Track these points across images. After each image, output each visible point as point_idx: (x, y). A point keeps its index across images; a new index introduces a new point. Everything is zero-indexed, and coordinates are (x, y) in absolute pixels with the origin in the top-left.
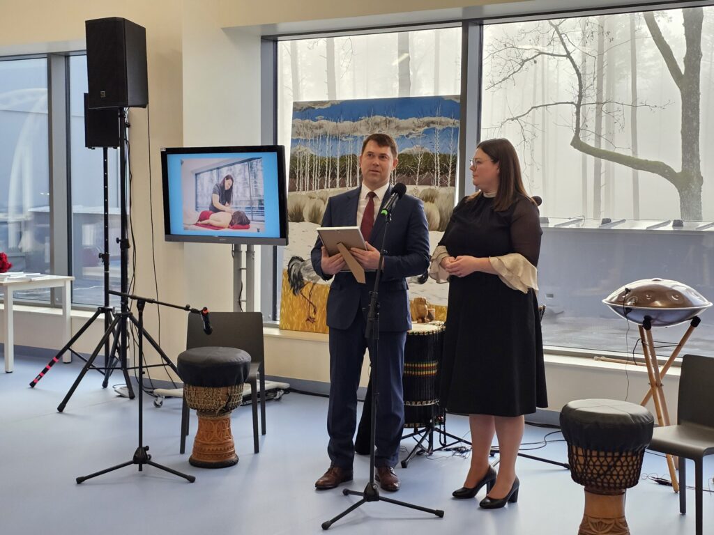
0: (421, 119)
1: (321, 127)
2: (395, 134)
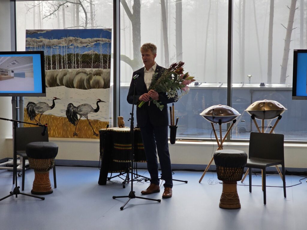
0: (93, 39)
1: (41, 42)
2: (80, 45)
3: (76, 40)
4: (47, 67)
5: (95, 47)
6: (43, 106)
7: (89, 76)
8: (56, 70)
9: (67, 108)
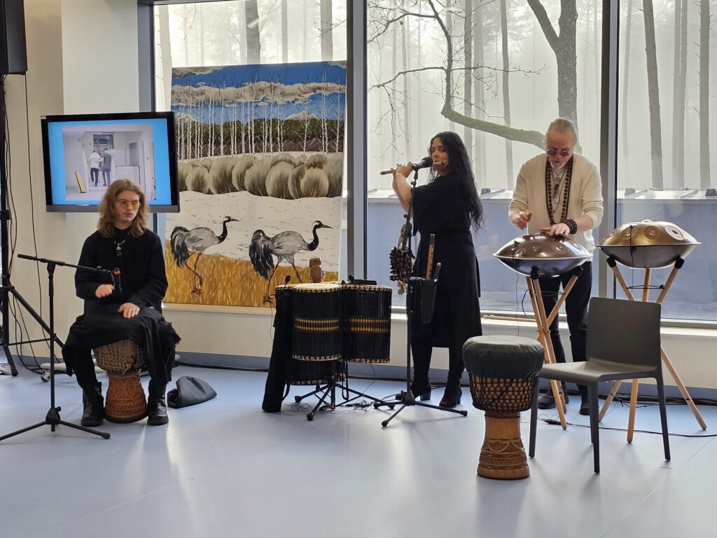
0: (307, 85)
1: (202, 93)
2: (280, 100)
3: (273, 89)
4: (213, 148)
5: (312, 103)
6: (203, 235)
7: (297, 168)
8: (230, 156)
9: (251, 241)
